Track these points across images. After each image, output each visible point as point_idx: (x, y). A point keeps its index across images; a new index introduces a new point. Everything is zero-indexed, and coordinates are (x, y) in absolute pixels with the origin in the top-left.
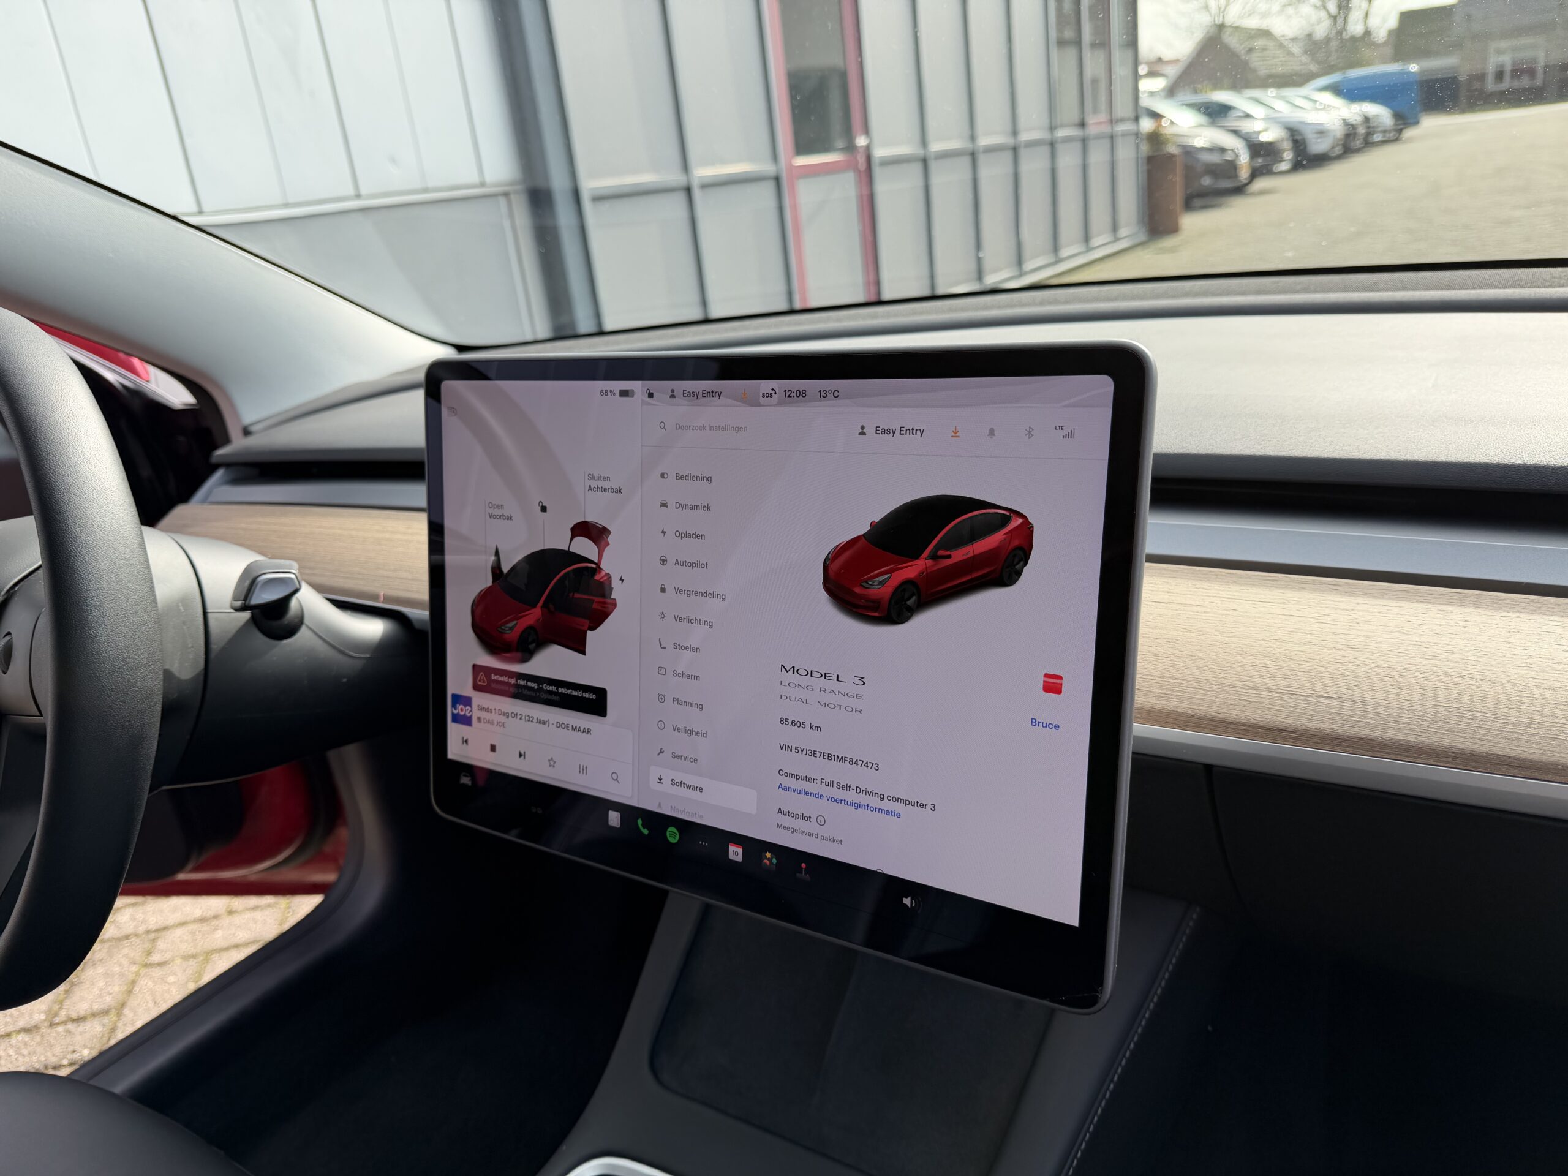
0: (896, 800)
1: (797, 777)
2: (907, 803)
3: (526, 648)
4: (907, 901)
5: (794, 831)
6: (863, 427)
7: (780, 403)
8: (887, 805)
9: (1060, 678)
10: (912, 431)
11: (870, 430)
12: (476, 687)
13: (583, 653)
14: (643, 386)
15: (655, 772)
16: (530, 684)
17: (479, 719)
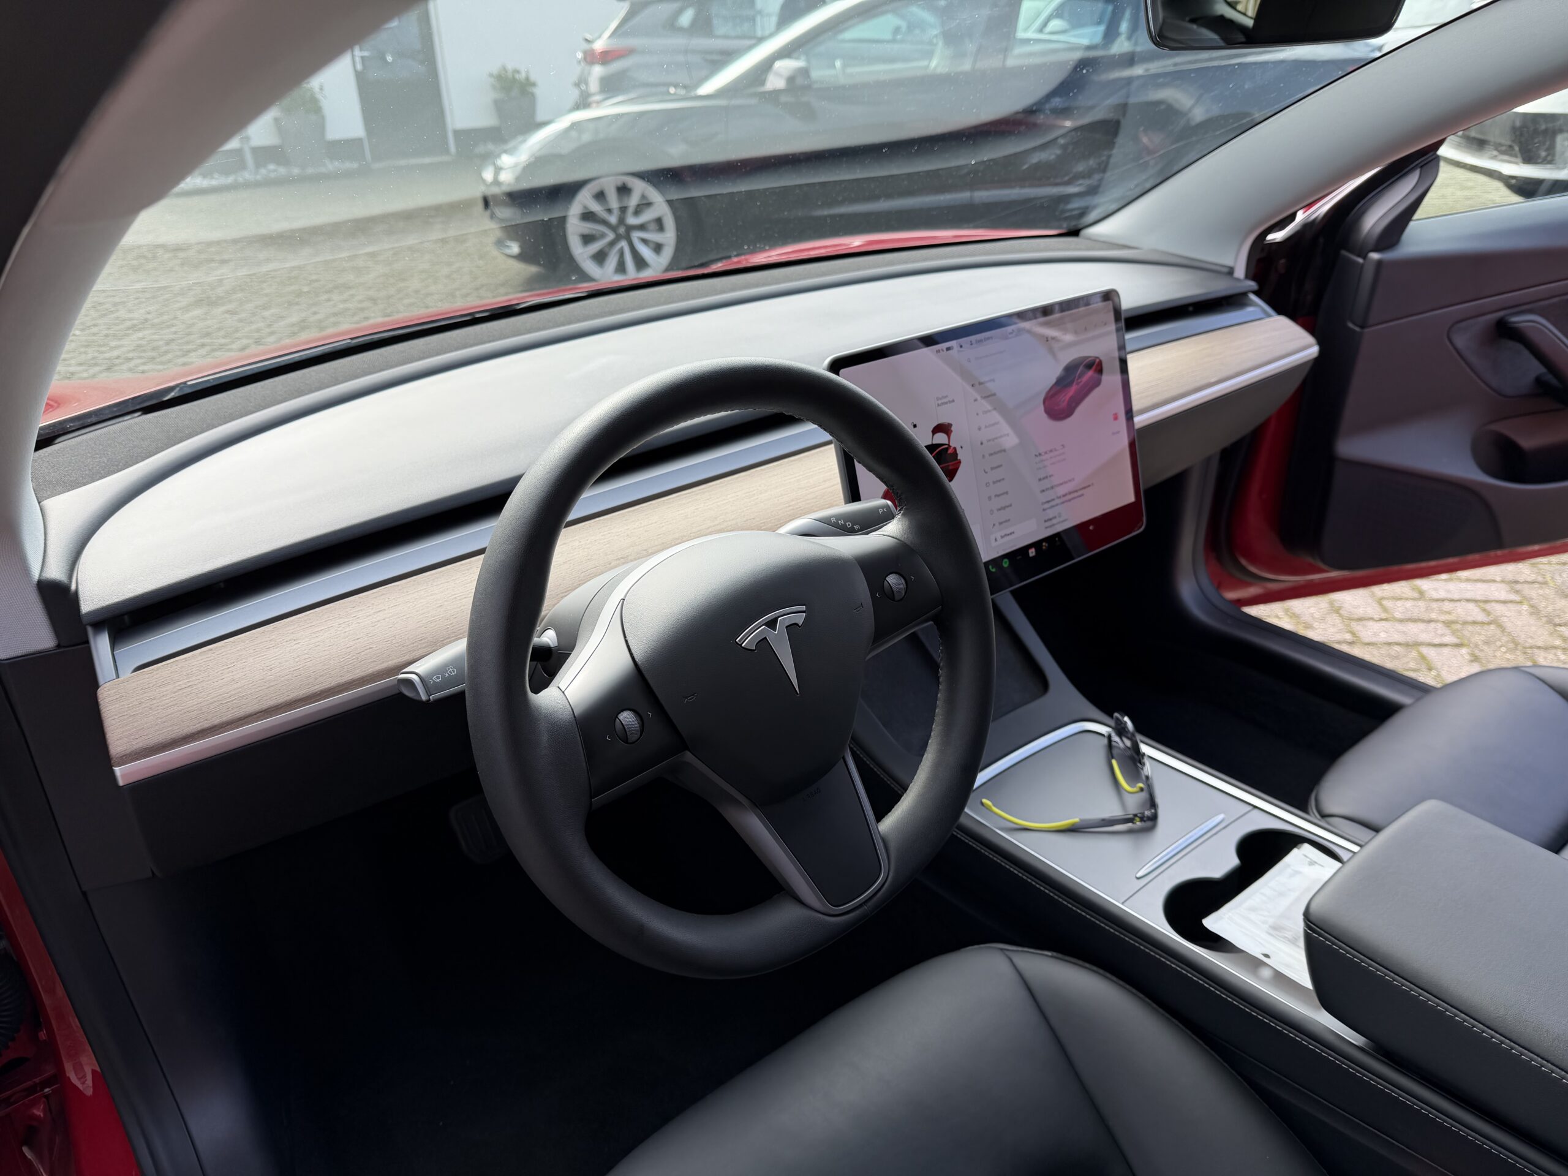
1: (1048, 502)
2: (1084, 488)
4: (1091, 528)
5: (1050, 527)
14: (957, 343)
15: (993, 537)
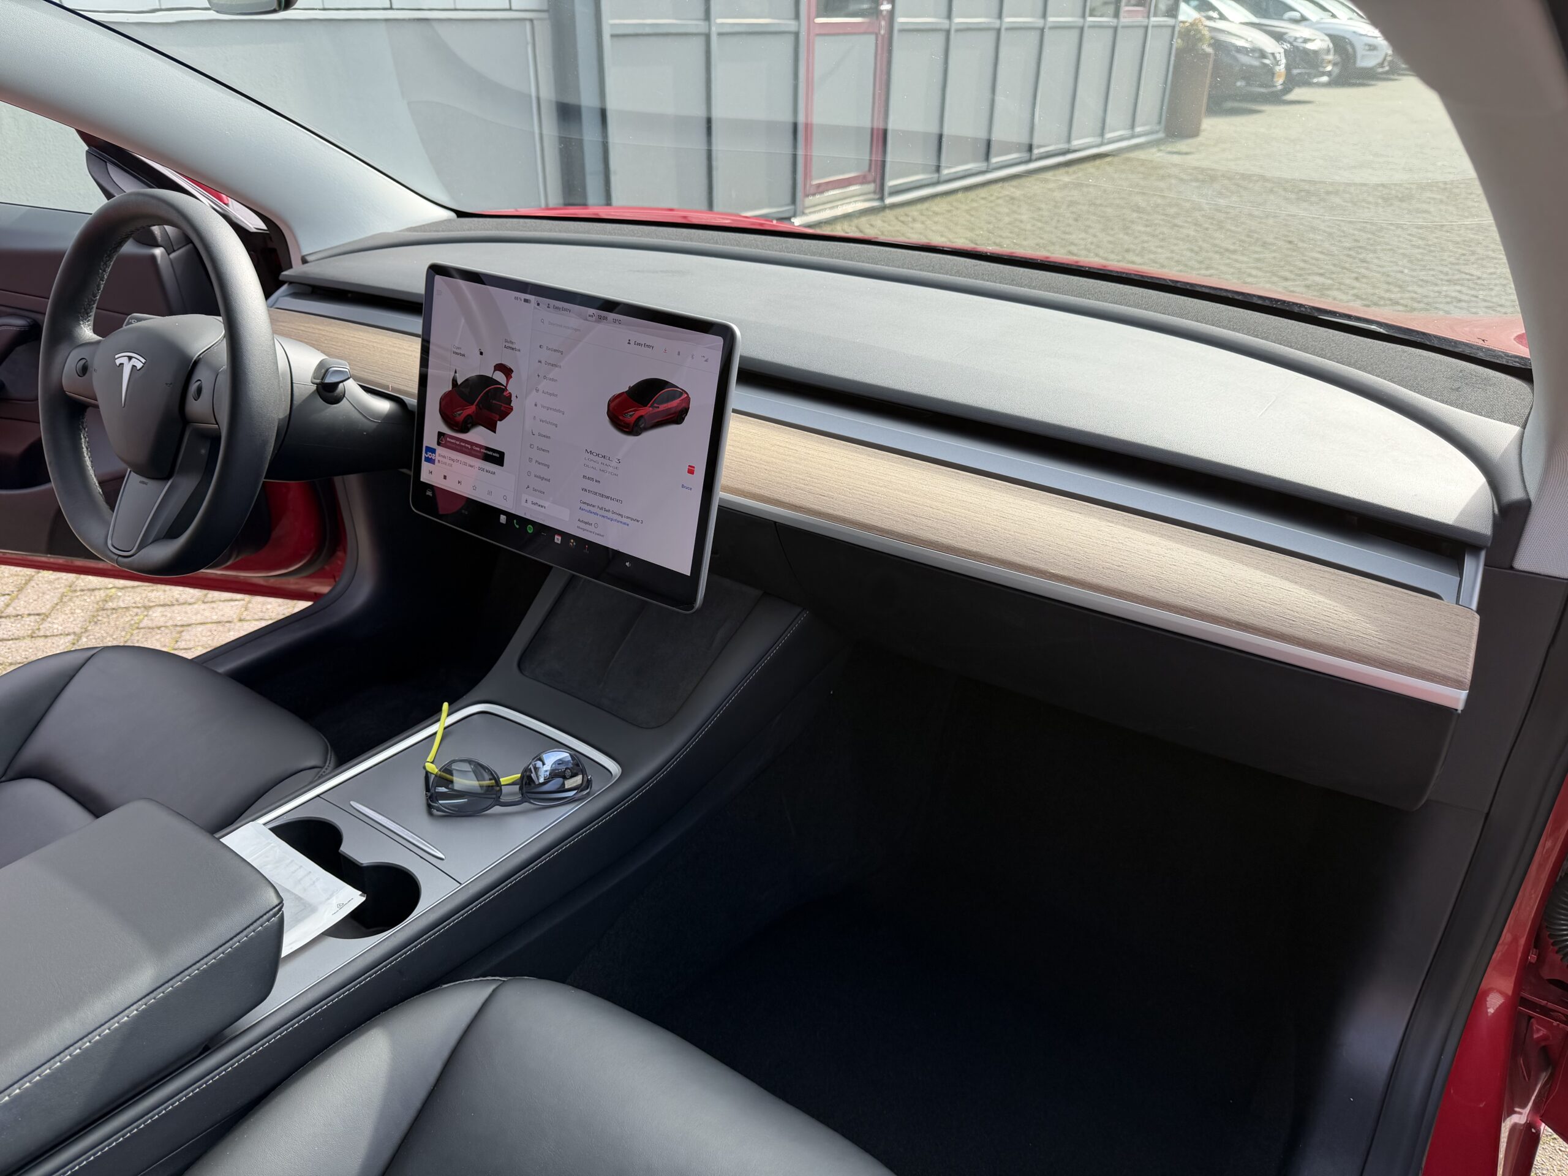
0: (628, 518)
1: (588, 504)
2: (632, 519)
3: (464, 427)
4: (627, 564)
5: (584, 530)
6: (629, 340)
7: (595, 321)
8: (624, 520)
9: (694, 467)
10: (649, 346)
11: (632, 342)
12: (439, 444)
13: (495, 432)
14: (535, 299)
15: (524, 497)
16: (467, 445)
17: (439, 461)
